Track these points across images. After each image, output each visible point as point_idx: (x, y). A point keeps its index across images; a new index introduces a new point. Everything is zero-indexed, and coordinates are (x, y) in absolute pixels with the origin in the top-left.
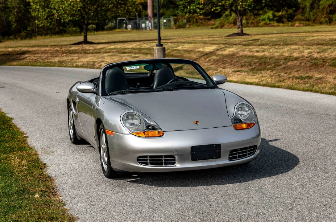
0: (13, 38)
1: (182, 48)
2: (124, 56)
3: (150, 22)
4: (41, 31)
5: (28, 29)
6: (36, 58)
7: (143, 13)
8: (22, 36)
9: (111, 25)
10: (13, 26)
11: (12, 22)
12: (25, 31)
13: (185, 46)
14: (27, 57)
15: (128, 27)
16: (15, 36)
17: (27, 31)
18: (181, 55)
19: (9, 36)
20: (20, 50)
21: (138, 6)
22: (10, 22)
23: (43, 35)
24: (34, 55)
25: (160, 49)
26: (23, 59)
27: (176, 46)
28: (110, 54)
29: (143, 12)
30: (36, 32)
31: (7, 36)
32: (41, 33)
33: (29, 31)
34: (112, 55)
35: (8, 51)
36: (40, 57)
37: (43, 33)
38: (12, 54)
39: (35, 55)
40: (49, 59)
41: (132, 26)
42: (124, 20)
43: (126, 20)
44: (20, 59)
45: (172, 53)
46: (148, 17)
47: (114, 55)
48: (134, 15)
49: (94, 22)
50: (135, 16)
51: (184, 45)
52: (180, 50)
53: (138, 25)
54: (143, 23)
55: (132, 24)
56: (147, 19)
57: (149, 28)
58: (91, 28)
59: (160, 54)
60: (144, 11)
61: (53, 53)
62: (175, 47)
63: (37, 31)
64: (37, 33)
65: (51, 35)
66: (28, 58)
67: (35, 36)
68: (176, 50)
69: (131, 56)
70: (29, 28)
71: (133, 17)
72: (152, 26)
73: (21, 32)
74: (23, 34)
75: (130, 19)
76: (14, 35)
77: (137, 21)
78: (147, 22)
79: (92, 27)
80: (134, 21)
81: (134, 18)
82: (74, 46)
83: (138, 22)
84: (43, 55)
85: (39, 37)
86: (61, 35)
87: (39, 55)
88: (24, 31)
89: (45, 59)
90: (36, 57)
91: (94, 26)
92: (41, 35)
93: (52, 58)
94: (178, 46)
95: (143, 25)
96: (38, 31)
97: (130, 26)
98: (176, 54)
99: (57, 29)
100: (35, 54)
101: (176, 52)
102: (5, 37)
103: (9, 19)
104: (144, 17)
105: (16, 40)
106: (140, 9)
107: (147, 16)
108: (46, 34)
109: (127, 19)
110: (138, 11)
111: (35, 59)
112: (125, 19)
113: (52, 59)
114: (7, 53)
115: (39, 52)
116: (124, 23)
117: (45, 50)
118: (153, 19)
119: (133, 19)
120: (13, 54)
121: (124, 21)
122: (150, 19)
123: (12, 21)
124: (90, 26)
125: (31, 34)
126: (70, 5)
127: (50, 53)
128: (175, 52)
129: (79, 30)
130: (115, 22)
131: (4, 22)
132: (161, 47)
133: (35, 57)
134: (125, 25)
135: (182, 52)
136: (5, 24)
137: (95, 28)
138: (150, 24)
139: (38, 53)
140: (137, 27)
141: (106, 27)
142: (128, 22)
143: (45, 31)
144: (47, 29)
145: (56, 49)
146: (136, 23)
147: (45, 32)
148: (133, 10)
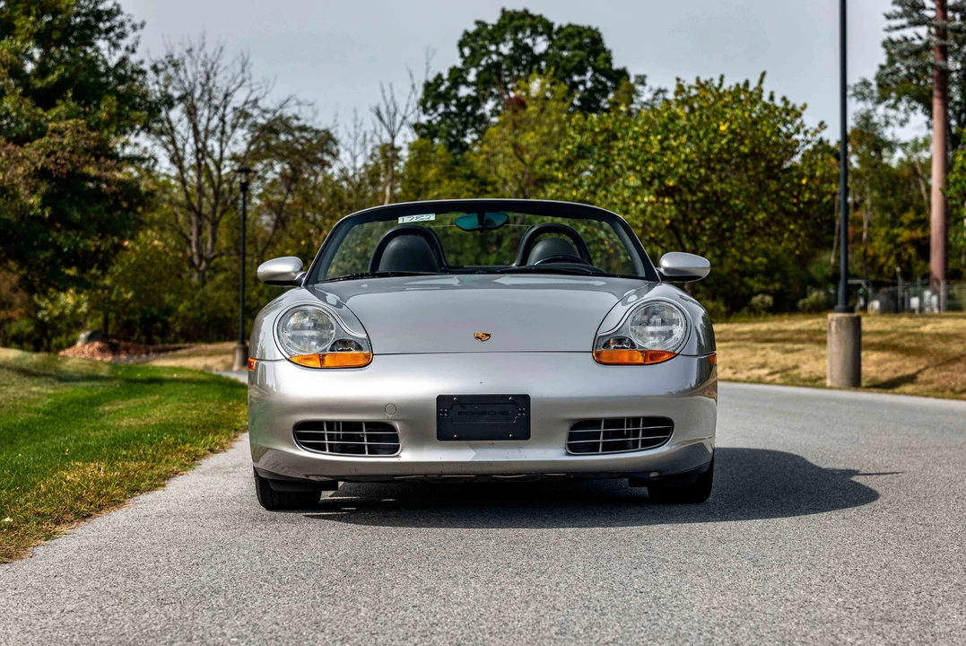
1: (934, 328)
3: (935, 292)
7: (918, 269)
9: (817, 297)
15: (869, 306)
18: (920, 344)
21: (905, 249)
25: (844, 321)
27: (918, 324)
29: (916, 265)
41: (881, 305)
42: (860, 286)
43: (864, 286)
45: (896, 342)
46: (932, 278)
48: (891, 275)
49: (770, 287)
50: (895, 277)
51: (940, 322)
52: (922, 334)
53: (900, 302)
54: (915, 295)
55: (884, 298)
56: (927, 286)
57: (932, 310)
58: (760, 305)
59: (844, 333)
60: (922, 263)
62: (913, 327)
68: (912, 334)
69: (783, 347)
71: (888, 277)
72: (941, 305)
75: (877, 286)
77: (900, 289)
78: (927, 293)
79: (763, 302)
80: (891, 289)
81: (889, 280)
83: (900, 294)
91: (768, 299)
94: (925, 324)
95: (915, 302)
97: (876, 304)
98: (907, 345)
101: (913, 338)
104: (919, 280)
106: (910, 256)
107: (927, 276)
109: (867, 284)
110: (903, 261)
112: (863, 282)
116: (861, 295)
118: (943, 283)
119: (887, 285)
121: (861, 291)
122: (935, 284)
124: (756, 300)
126: (643, 212)
128: (907, 338)
129: (723, 309)
130: (832, 291)
132: (847, 315)
134: (861, 302)
135: (928, 338)
137: (771, 303)
138: (934, 299)
140: (896, 307)
141: (801, 303)
142: (870, 291)
146: (894, 296)
148: (888, 260)
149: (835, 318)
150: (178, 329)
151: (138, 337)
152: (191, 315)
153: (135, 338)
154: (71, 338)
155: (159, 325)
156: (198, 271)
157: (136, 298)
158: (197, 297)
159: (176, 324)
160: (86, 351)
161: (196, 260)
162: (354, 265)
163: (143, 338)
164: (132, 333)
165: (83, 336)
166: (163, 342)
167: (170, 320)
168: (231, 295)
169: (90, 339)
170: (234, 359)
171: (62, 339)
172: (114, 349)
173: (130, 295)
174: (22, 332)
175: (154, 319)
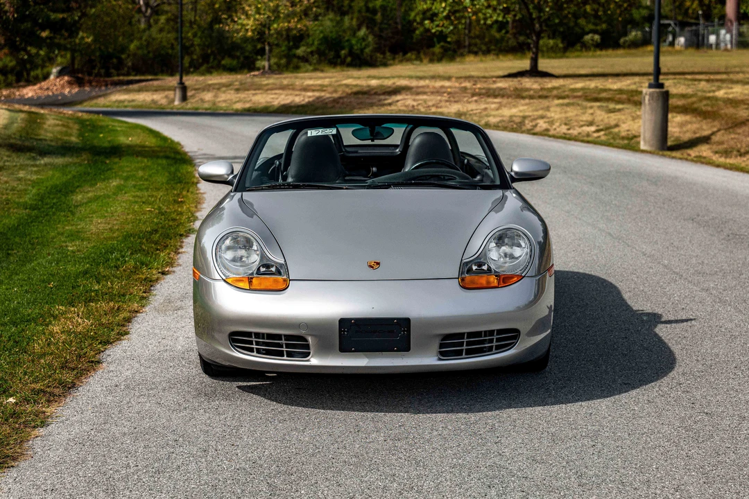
0: (414, 57)
1: (726, 93)
2: (591, 107)
3: (729, 31)
4: (476, 45)
5: (449, 40)
6: (415, 104)
7: (716, 11)
8: (434, 54)
9: (636, 35)
10: (417, 32)
11: (415, 24)
12: (442, 44)
13: (734, 90)
14: (398, 101)
15: (676, 42)
16: (419, 53)
17: (446, 45)
18: (715, 109)
19: (405, 53)
20: (394, 83)
22: (410, 23)
23: (480, 53)
24: (414, 97)
25: (656, 95)
26: (390, 104)
27: (714, 88)
28: (566, 101)
29: (715, 8)
30: (465, 47)
31: (401, 54)
32: (475, 49)
33: (449, 43)
34: (568, 105)
35: (369, 86)
36: (425, 101)
37: (480, 49)
38: (373, 92)
39: (418, 97)
40: (441, 107)
41: (686, 40)
42: (670, 25)
43: (673, 25)
44: (384, 105)
45: (695, 106)
46: (726, 20)
47: (573, 104)
48: (694, 16)
49: (599, 28)
50: (697, 18)
51: (731, 88)
52: (716, 99)
53: (700, 38)
54: (713, 33)
55: (688, 34)
56: (722, 25)
57: (726, 45)
58: (591, 42)
59: (655, 104)
60: (719, 6)
61: (456, 93)
62: (710, 92)
63: (467, 43)
64: (466, 50)
65: (497, 55)
66: (399, 104)
67: (462, 55)
68: (709, 98)
70: (452, 38)
71: (692, 18)
72: (734, 41)
73: (433, 46)
74: (437, 49)
75: (683, 25)
76: (415, 52)
77: (701, 28)
78: (723, 32)
79: (592, 40)
80: (694, 28)
81: (693, 21)
82: (502, 79)
83: (701, 31)
84: (432, 97)
85: (471, 58)
86: (519, 54)
87: (425, 97)
88: (439, 43)
89: (433, 106)
90: (417, 100)
91: (597, 37)
92: (476, 53)
93: (448, 103)
94: (719, 88)
95: (712, 39)
96: (470, 45)
97: (682, 40)
98: (704, 108)
99: (512, 42)
100: (418, 94)
101: (709, 102)
102: (397, 56)
103: (410, 16)
104: (716, 20)
105: (418, 62)
106: (710, 1)
107: (723, 17)
108: (487, 52)
109: (675, 24)
110: (705, 5)
111: (413, 106)
112: (672, 23)
113: (446, 107)
114: (366, 89)
115: (427, 90)
116: (670, 32)
117: (442, 87)
118: (735, 24)
119: (690, 25)
120: (376, 94)
121: (670, 29)
122: (729, 24)
123: (415, 20)
124: (588, 37)
125: (455, 51)
127: (449, 93)
128: (705, 102)
129: (561, 45)
130: (647, 29)
131: (396, 23)
132: (658, 90)
133: (414, 100)
134: (670, 38)
135: (721, 103)
136: (399, 27)
137: (599, 41)
138: (728, 37)
139: (425, 93)
140: (698, 43)
141: (622, 40)
142: (677, 29)
143: (486, 44)
144: (490, 42)
145: (463, 85)
146: (696, 34)
147: (484, 48)
148: (692, 4)
149: (648, 93)
150: (130, 64)
151: (99, 70)
152: (140, 52)
153: (96, 71)
154: (45, 70)
155: (115, 60)
156: (145, 17)
157: (95, 41)
158: (144, 38)
159: (129, 60)
160: (57, 84)
161: (143, 9)
162: (268, 17)
163: (103, 71)
164: (94, 67)
165: (55, 70)
166: (118, 75)
167: (123, 56)
168: (172, 36)
169: (60, 74)
170: (175, 94)
171: (39, 72)
172: (80, 82)
173: (90, 40)
174: (7, 66)
175: (110, 56)
